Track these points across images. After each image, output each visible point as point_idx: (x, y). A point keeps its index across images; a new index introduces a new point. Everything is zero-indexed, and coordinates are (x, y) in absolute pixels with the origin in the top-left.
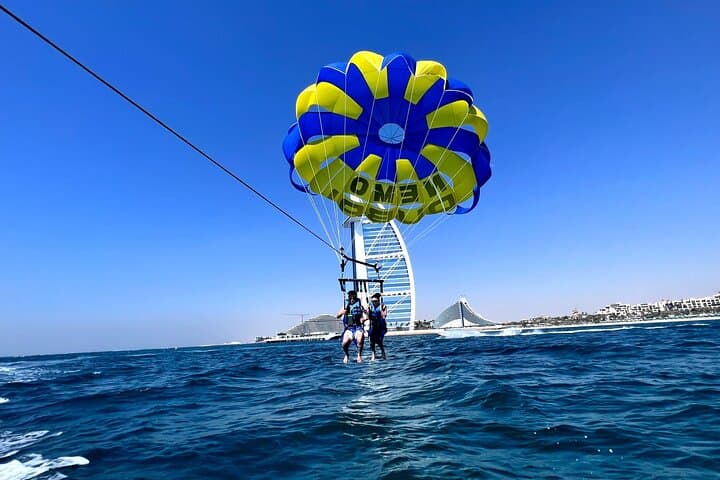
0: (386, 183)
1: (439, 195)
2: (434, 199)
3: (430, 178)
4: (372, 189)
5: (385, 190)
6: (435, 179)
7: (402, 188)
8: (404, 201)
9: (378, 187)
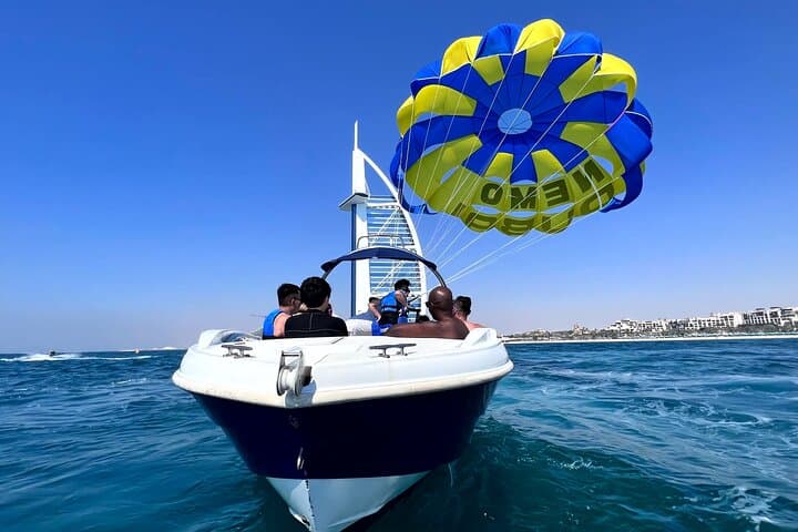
0: (524, 185)
1: (595, 188)
2: (589, 195)
3: (581, 167)
4: (507, 195)
5: (524, 193)
6: (586, 167)
7: (546, 187)
8: (550, 204)
9: (515, 191)
